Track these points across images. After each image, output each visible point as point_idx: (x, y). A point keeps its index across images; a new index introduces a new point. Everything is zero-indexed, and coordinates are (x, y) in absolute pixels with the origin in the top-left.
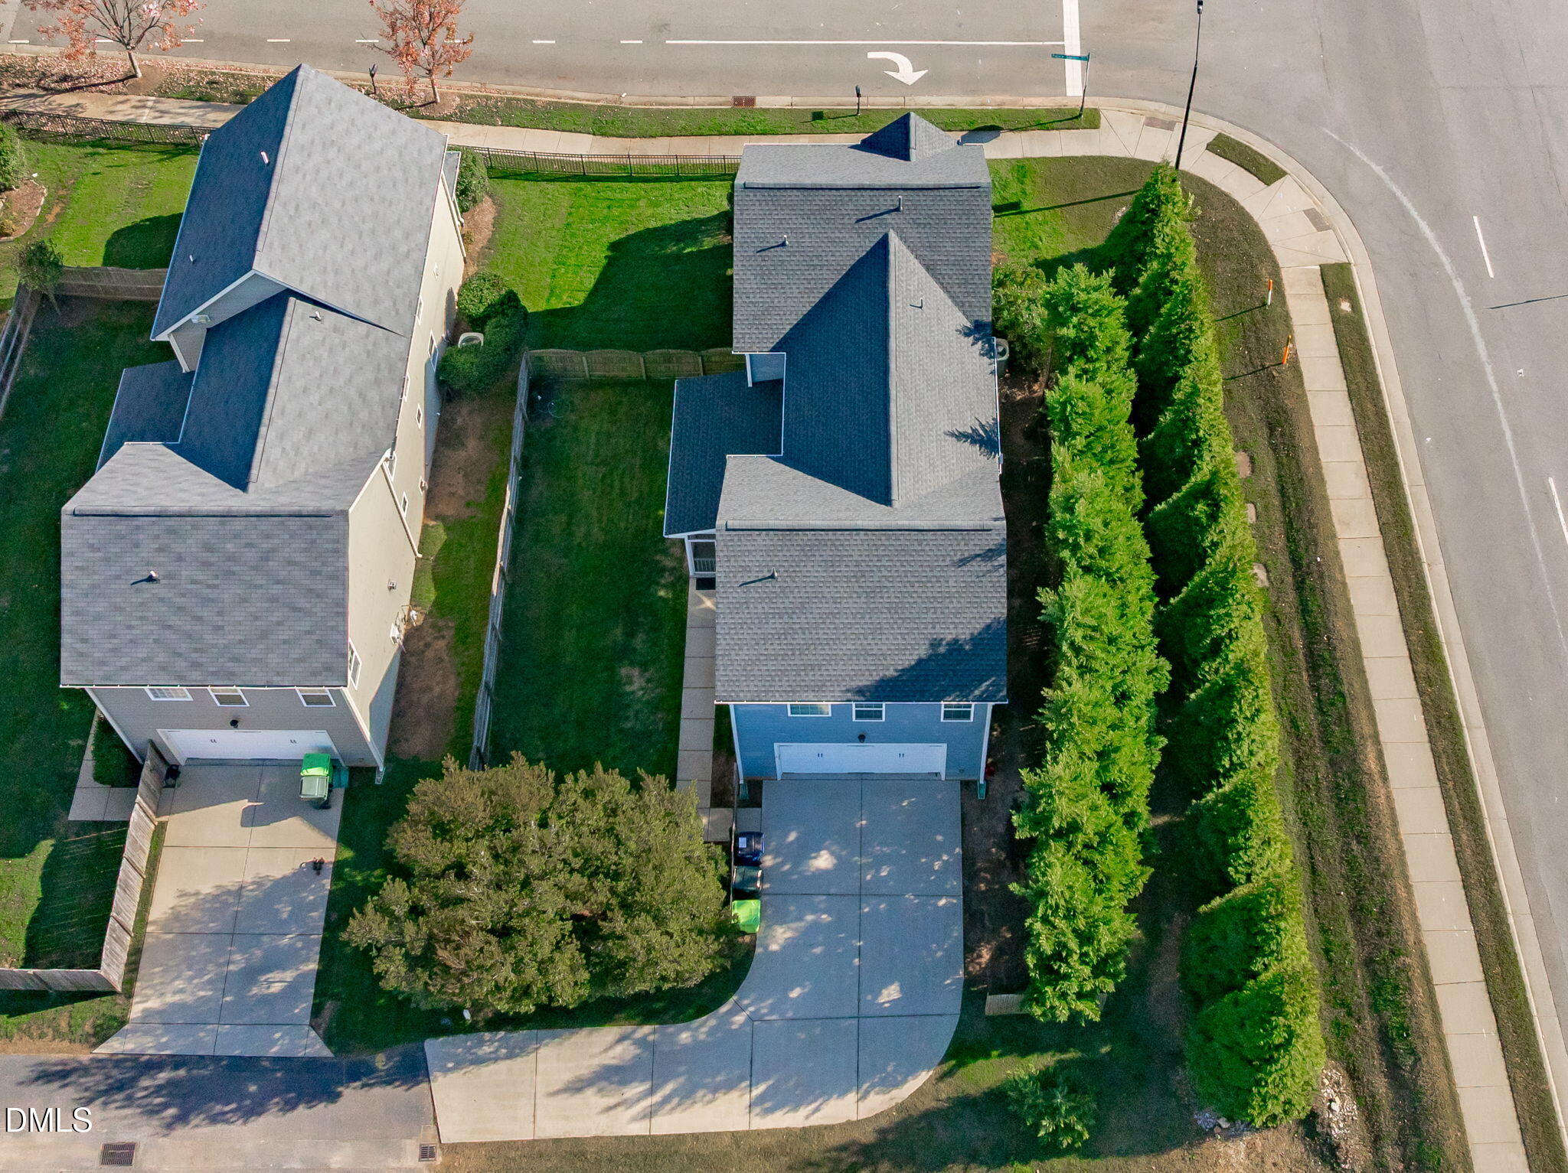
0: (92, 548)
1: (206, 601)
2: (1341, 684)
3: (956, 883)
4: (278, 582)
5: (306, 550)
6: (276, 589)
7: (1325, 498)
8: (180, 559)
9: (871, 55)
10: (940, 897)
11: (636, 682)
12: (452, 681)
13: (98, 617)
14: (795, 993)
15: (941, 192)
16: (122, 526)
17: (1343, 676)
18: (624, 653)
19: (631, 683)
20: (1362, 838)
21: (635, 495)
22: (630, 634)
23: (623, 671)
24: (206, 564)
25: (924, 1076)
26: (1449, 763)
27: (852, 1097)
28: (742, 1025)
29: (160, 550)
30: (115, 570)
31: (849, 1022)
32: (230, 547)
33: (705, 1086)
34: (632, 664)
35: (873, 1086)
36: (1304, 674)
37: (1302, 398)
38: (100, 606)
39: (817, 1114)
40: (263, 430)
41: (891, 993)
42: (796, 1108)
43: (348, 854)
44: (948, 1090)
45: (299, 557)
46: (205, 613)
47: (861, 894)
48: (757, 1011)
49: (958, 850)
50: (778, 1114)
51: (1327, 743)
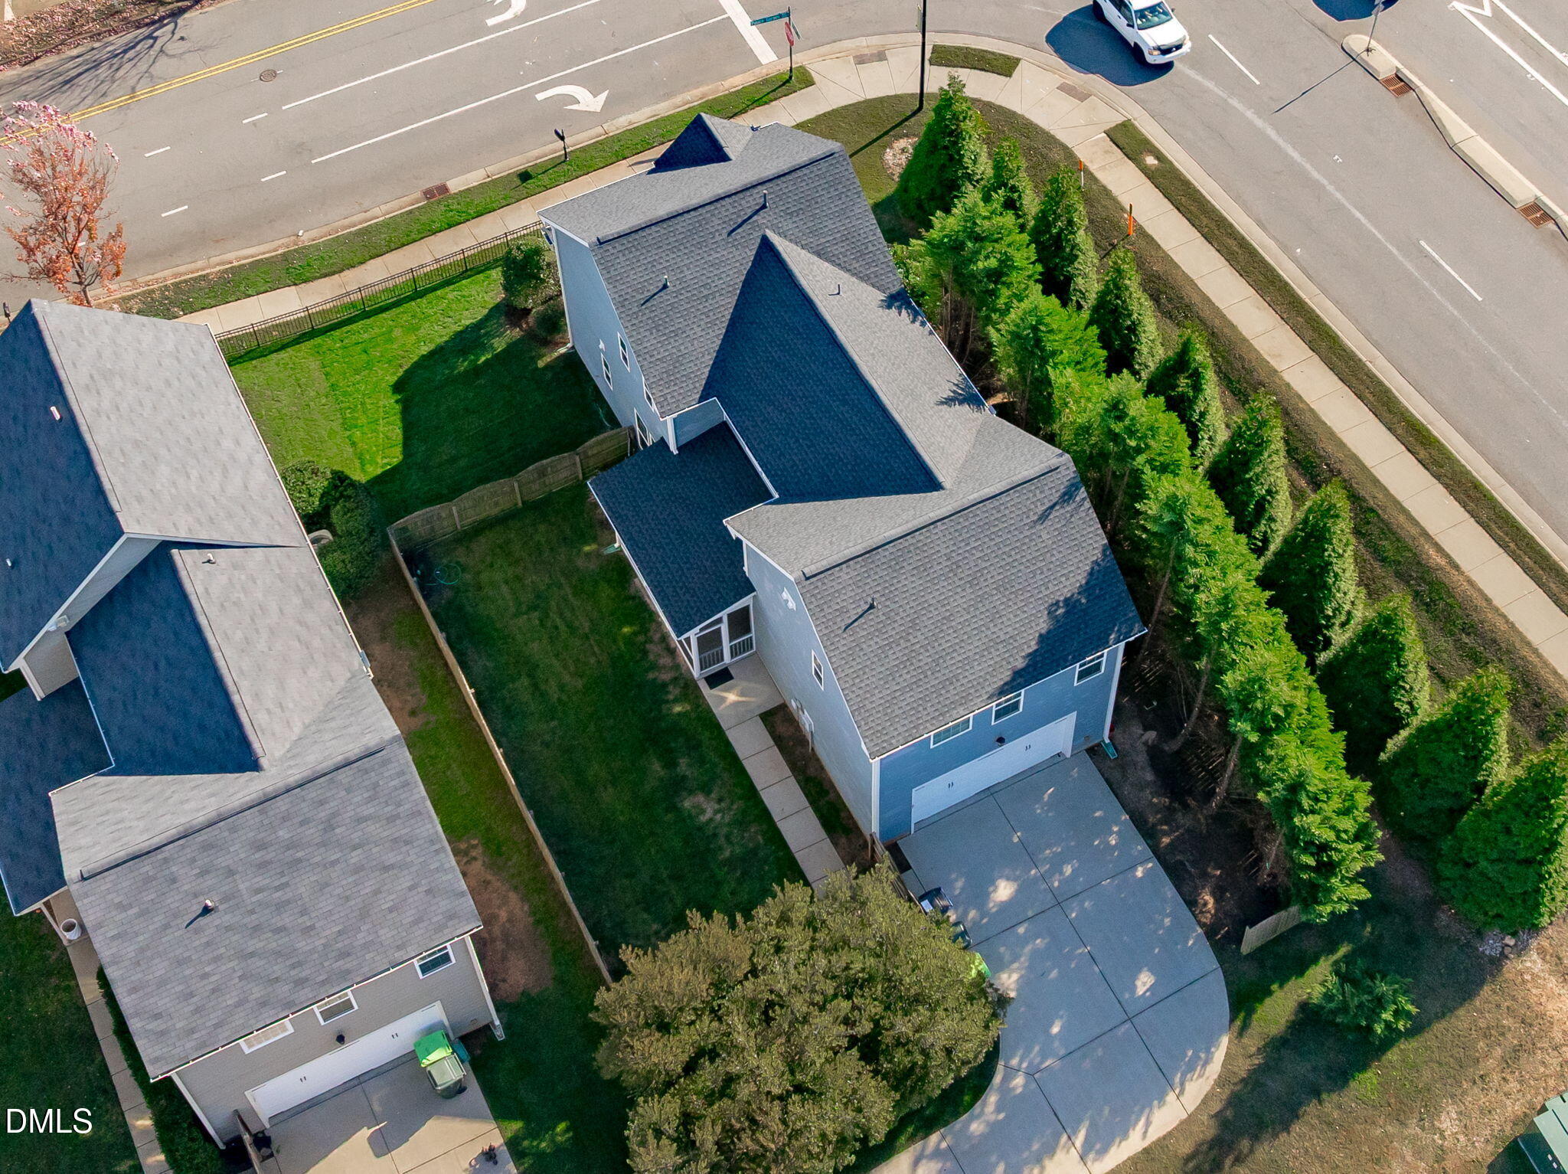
0: (122, 907)
1: (280, 907)
2: (1365, 500)
3: (1140, 847)
4: (355, 848)
5: (370, 799)
6: (355, 857)
7: (1245, 340)
8: (231, 872)
9: (540, 96)
10: (1134, 867)
11: (707, 809)
12: (513, 897)
13: (162, 983)
14: (1055, 1030)
15: (799, 173)
16: (146, 867)
17: (1362, 493)
18: (677, 786)
19: (703, 811)
20: (1469, 629)
21: (587, 625)
22: (671, 764)
23: (687, 804)
24: (263, 865)
25: (1225, 1041)
26: (1500, 528)
27: (1171, 1097)
28: (1025, 1086)
29: (204, 872)
30: (159, 920)
31: (1123, 1029)
32: (283, 834)
33: (1026, 1162)
34: (691, 792)
35: (1184, 1076)
37: (1167, 259)
38: (160, 968)
39: (1150, 1130)
40: (236, 699)
41: (1144, 982)
42: (1125, 1136)
43: (516, 1126)
44: (1253, 1042)
45: (368, 810)
46: (286, 919)
47: (1059, 902)
48: (1030, 1064)
49: (1125, 817)
50: (1113, 1150)
51: (1383, 560)
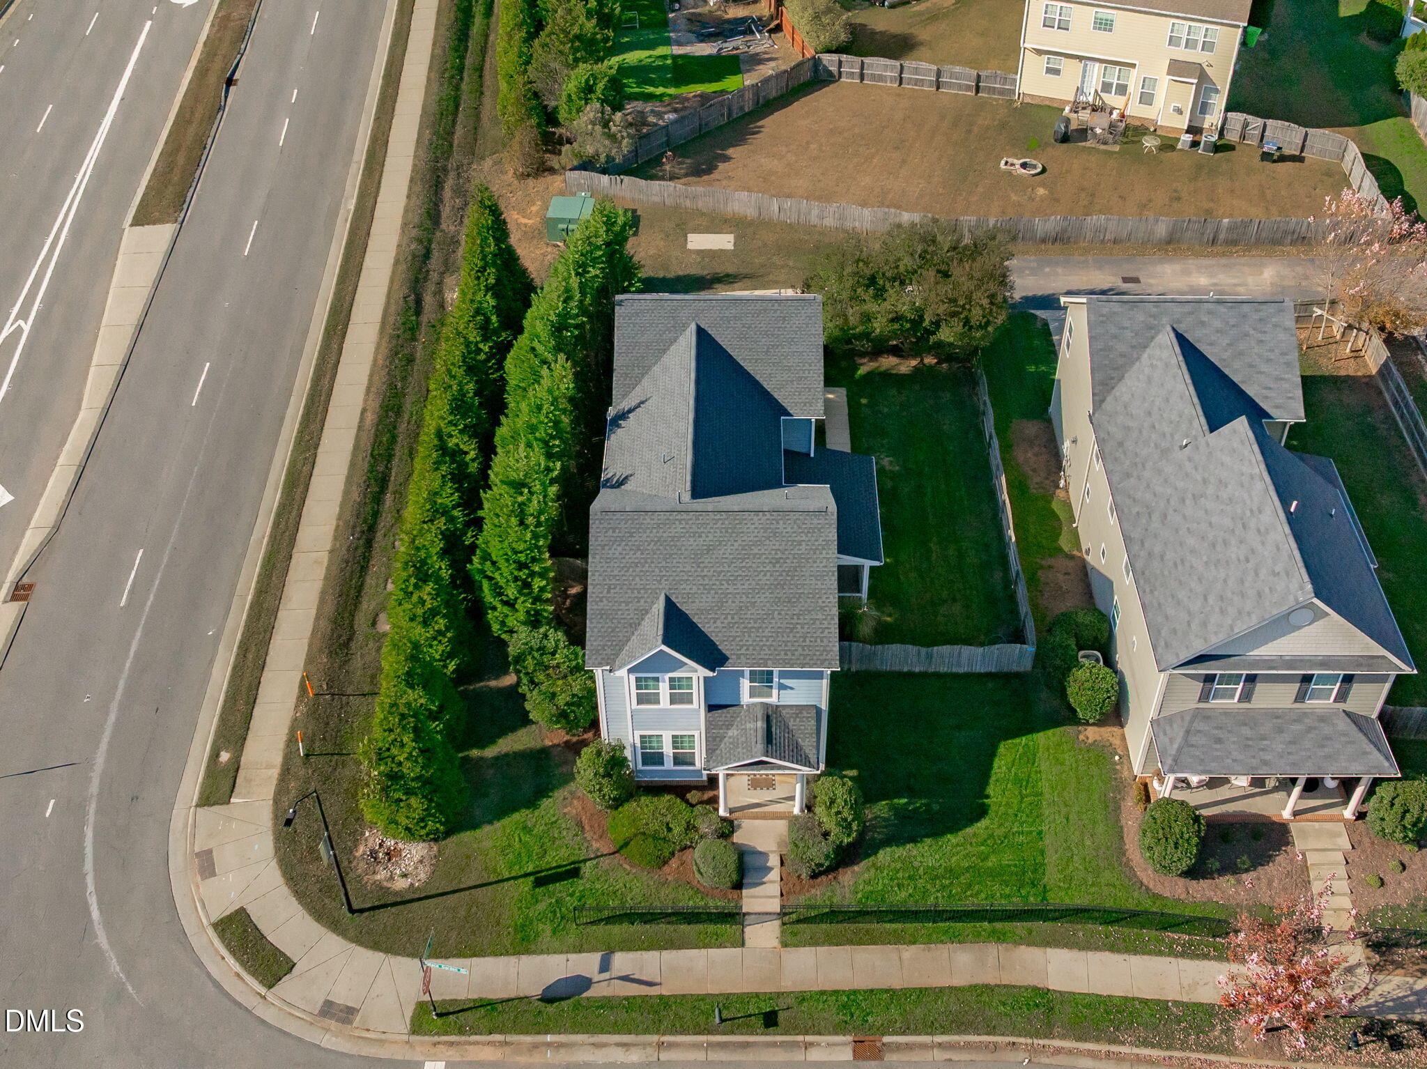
20: (392, 386)
36: (392, 478)
37: (310, 660)
